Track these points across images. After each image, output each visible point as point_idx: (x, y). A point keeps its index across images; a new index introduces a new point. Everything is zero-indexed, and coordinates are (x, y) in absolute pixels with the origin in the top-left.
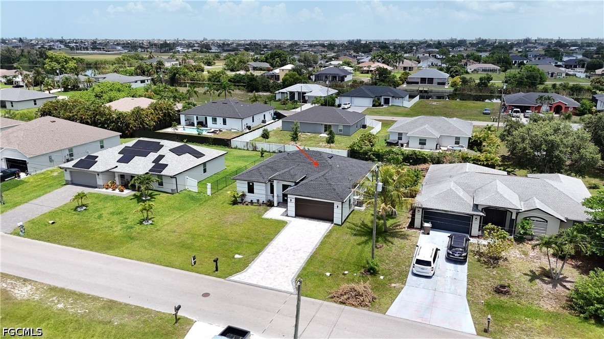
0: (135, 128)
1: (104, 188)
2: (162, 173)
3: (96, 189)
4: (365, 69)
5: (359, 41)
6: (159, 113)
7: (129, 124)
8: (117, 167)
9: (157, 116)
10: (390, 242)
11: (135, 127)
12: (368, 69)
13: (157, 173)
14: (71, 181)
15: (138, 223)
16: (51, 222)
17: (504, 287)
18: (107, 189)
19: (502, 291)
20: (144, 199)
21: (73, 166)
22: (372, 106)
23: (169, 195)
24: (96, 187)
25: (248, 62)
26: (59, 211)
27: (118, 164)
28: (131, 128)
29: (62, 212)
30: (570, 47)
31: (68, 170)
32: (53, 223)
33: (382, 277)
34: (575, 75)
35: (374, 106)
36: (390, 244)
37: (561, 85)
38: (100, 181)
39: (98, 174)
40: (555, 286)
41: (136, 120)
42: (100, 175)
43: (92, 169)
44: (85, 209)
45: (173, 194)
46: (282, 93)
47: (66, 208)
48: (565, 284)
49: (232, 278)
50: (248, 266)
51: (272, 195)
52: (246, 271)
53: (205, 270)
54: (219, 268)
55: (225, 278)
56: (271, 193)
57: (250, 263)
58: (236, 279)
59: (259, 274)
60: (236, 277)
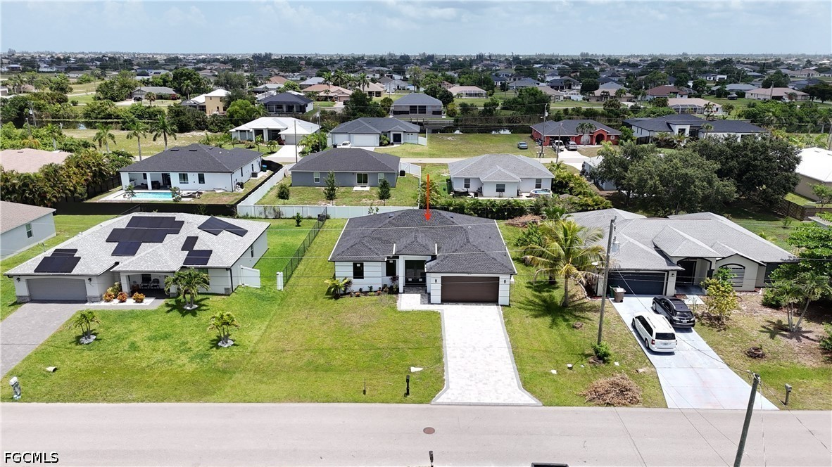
0: (54, 200)
1: (101, 300)
2: (209, 265)
3: (87, 304)
4: (322, 94)
5: (268, 56)
6: (85, 172)
7: (45, 193)
8: (117, 263)
9: (85, 177)
10: (583, 318)
11: (55, 197)
12: (325, 95)
13: (199, 266)
14: (30, 296)
15: (212, 348)
16: (51, 369)
17: (756, 349)
18: (108, 301)
19: (759, 355)
20: (188, 308)
21: (35, 271)
22: (378, 145)
23: (223, 297)
24: (86, 301)
25: (136, 86)
26: (51, 349)
27: (117, 259)
28: (50, 200)
29: (57, 349)
30: (533, 64)
31: (23, 279)
32: (55, 370)
33: (617, 364)
34: (570, 98)
35: (381, 144)
36: (587, 321)
37: (573, 110)
38: (93, 290)
39: (90, 279)
40: (799, 340)
41: (55, 185)
42: (94, 280)
43: (76, 271)
44: (96, 339)
45: (229, 295)
46: (241, 131)
47: (58, 342)
48: (806, 335)
49: (439, 401)
50: (444, 380)
51: (390, 277)
52: (448, 387)
53: (389, 396)
54: (410, 390)
55: (428, 402)
56: (387, 275)
57: (443, 375)
58: (446, 401)
59: (470, 388)
60: (443, 398)
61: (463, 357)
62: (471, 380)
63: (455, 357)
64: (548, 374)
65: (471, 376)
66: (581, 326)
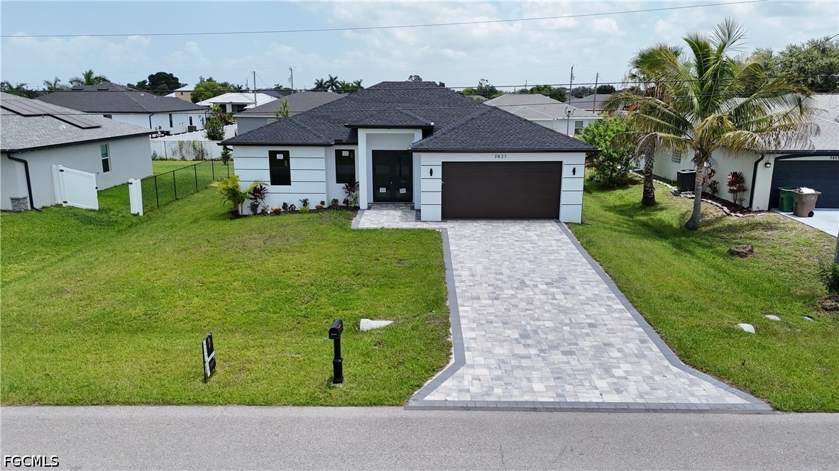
49: (434, 397)
50: (450, 345)
51: (344, 185)
52: (461, 362)
53: (279, 386)
54: (346, 371)
55: (400, 401)
56: (338, 181)
57: (448, 334)
58: (454, 397)
59: (525, 362)
60: (445, 390)
61: (496, 299)
62: (527, 346)
63: (478, 298)
64: (731, 332)
65: (525, 336)
66: (751, 251)
